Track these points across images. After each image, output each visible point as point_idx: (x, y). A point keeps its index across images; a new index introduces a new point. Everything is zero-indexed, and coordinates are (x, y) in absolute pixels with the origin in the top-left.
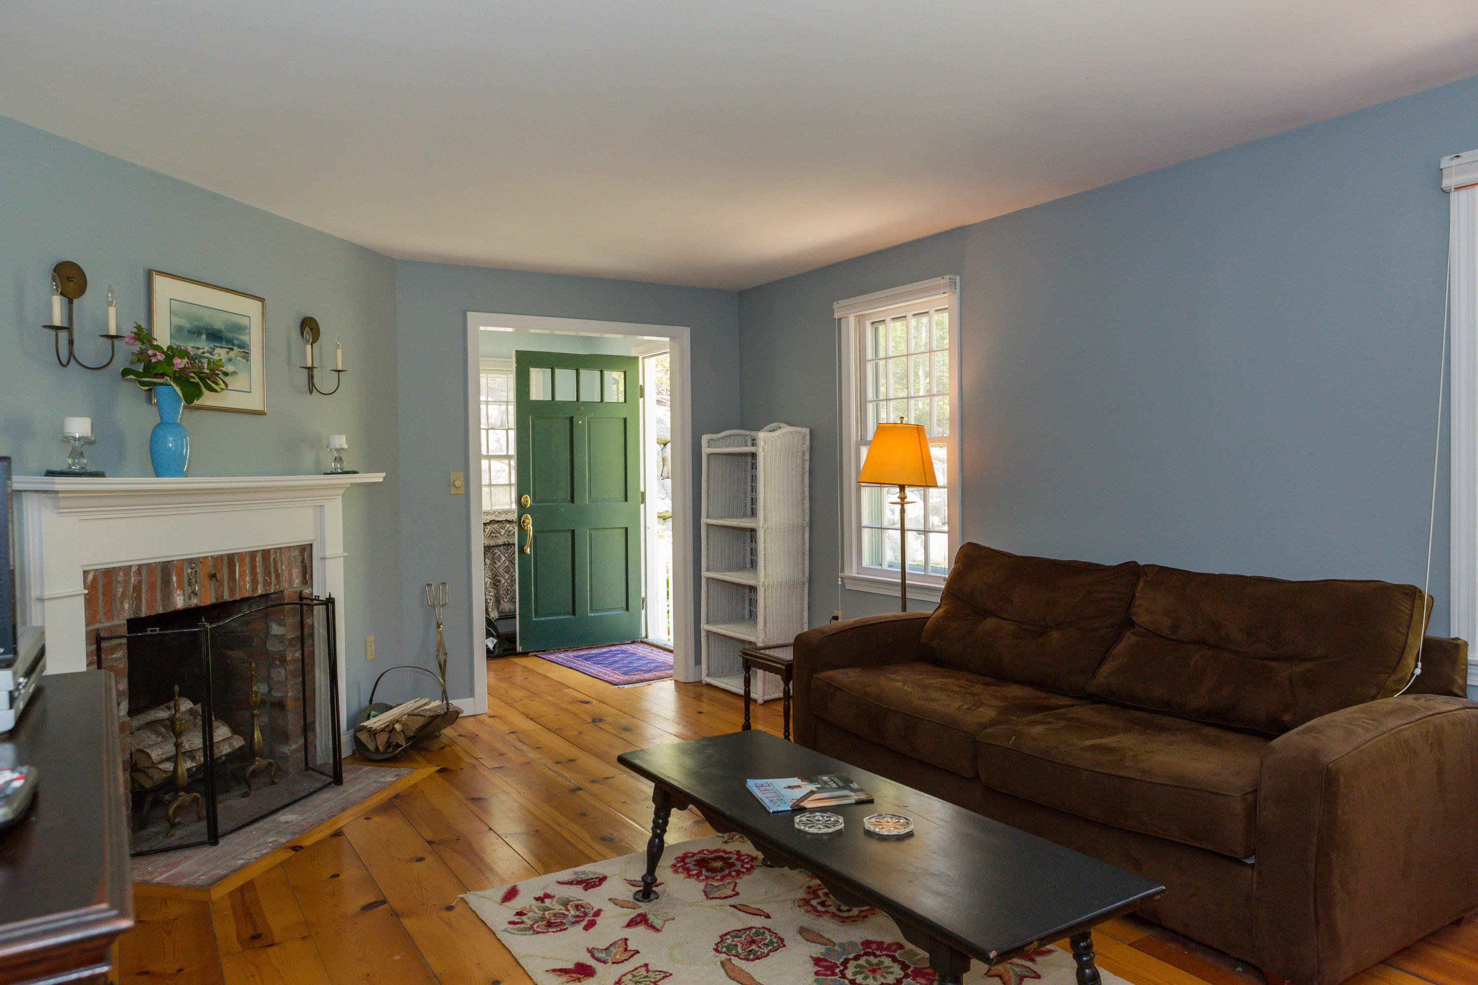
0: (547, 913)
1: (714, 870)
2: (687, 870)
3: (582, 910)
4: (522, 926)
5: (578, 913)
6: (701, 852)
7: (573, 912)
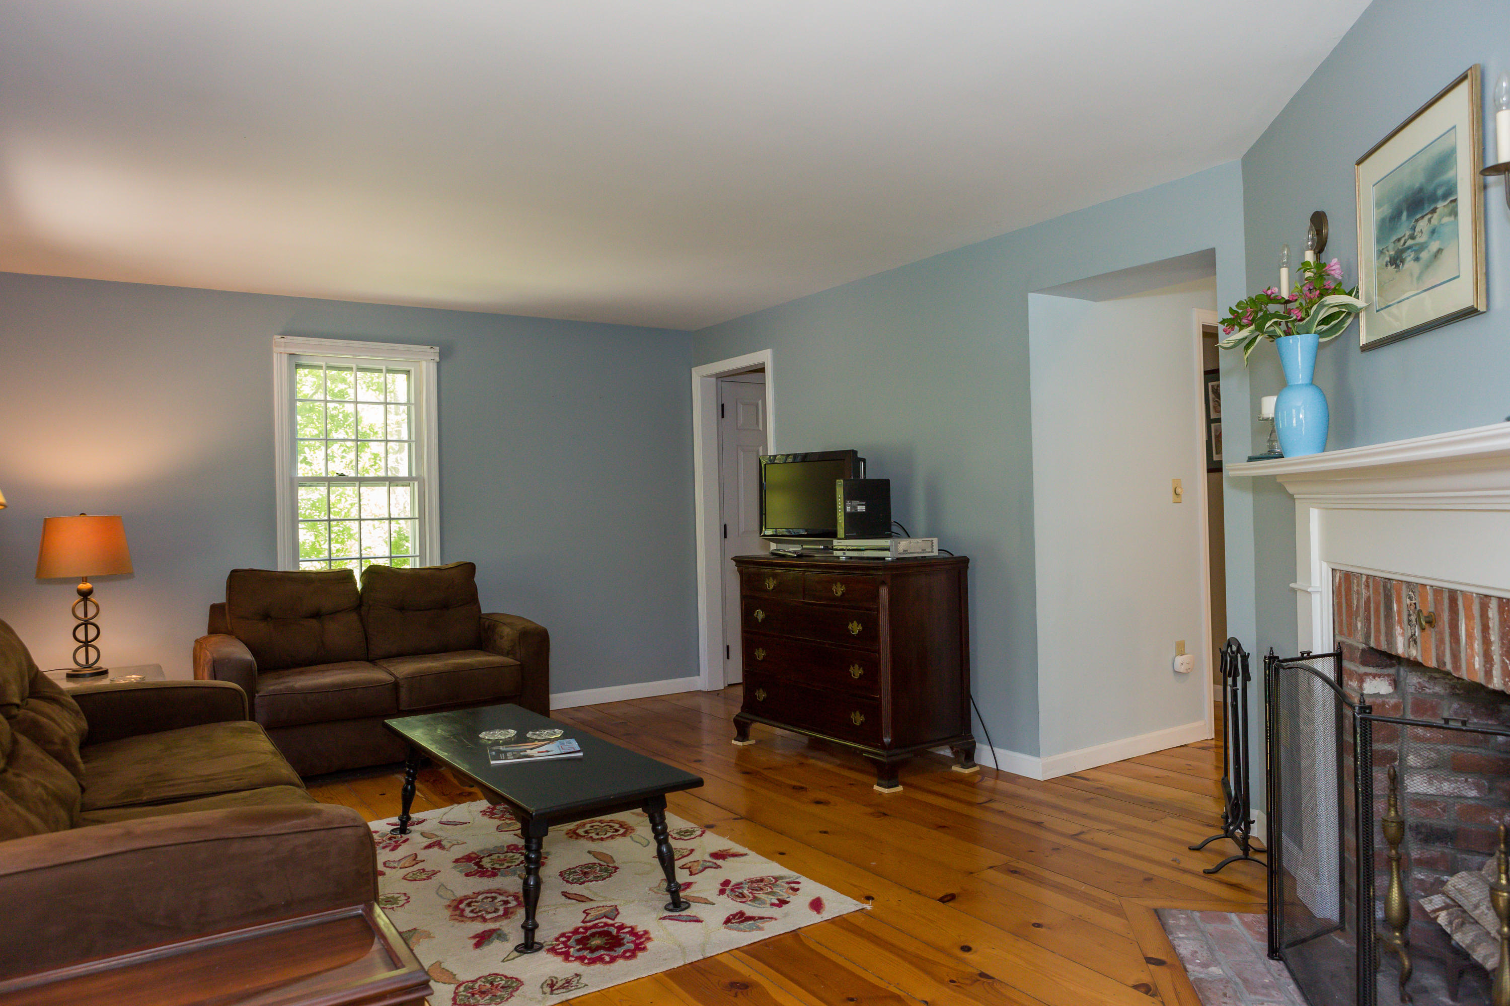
0: (770, 890)
1: (601, 934)
2: (633, 932)
3: (737, 894)
4: (788, 880)
5: (740, 891)
6: (613, 960)
7: (745, 892)
